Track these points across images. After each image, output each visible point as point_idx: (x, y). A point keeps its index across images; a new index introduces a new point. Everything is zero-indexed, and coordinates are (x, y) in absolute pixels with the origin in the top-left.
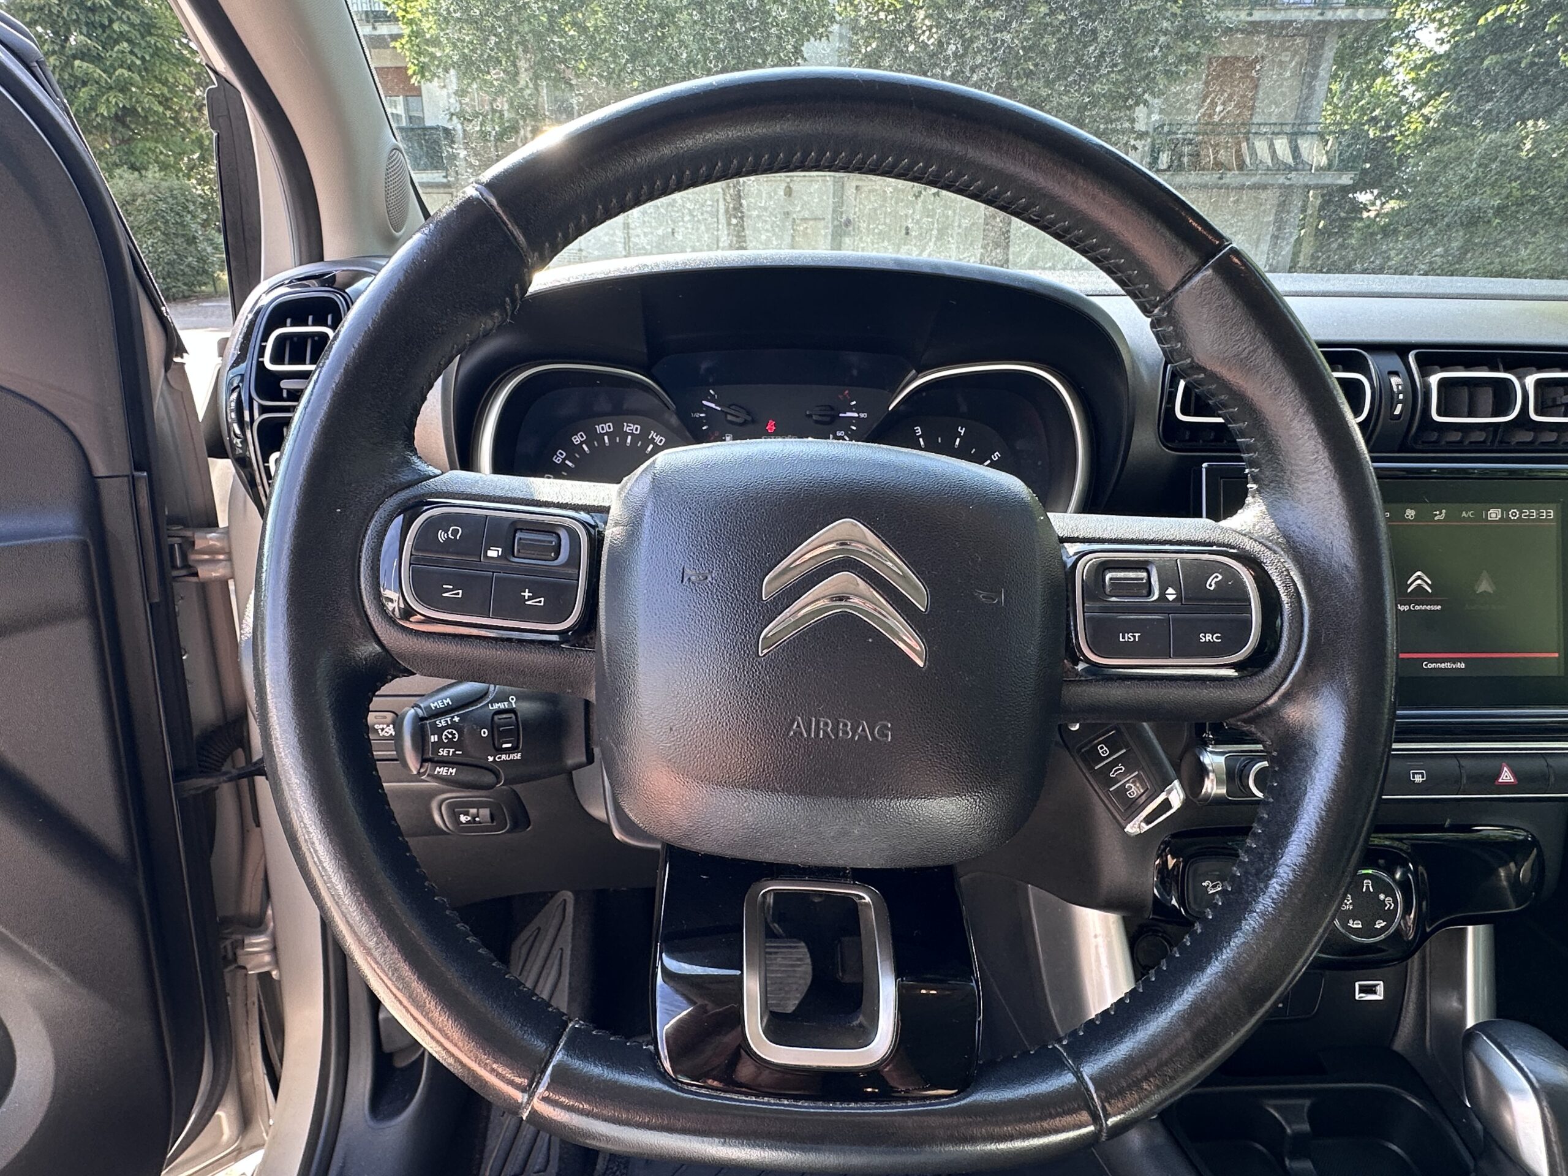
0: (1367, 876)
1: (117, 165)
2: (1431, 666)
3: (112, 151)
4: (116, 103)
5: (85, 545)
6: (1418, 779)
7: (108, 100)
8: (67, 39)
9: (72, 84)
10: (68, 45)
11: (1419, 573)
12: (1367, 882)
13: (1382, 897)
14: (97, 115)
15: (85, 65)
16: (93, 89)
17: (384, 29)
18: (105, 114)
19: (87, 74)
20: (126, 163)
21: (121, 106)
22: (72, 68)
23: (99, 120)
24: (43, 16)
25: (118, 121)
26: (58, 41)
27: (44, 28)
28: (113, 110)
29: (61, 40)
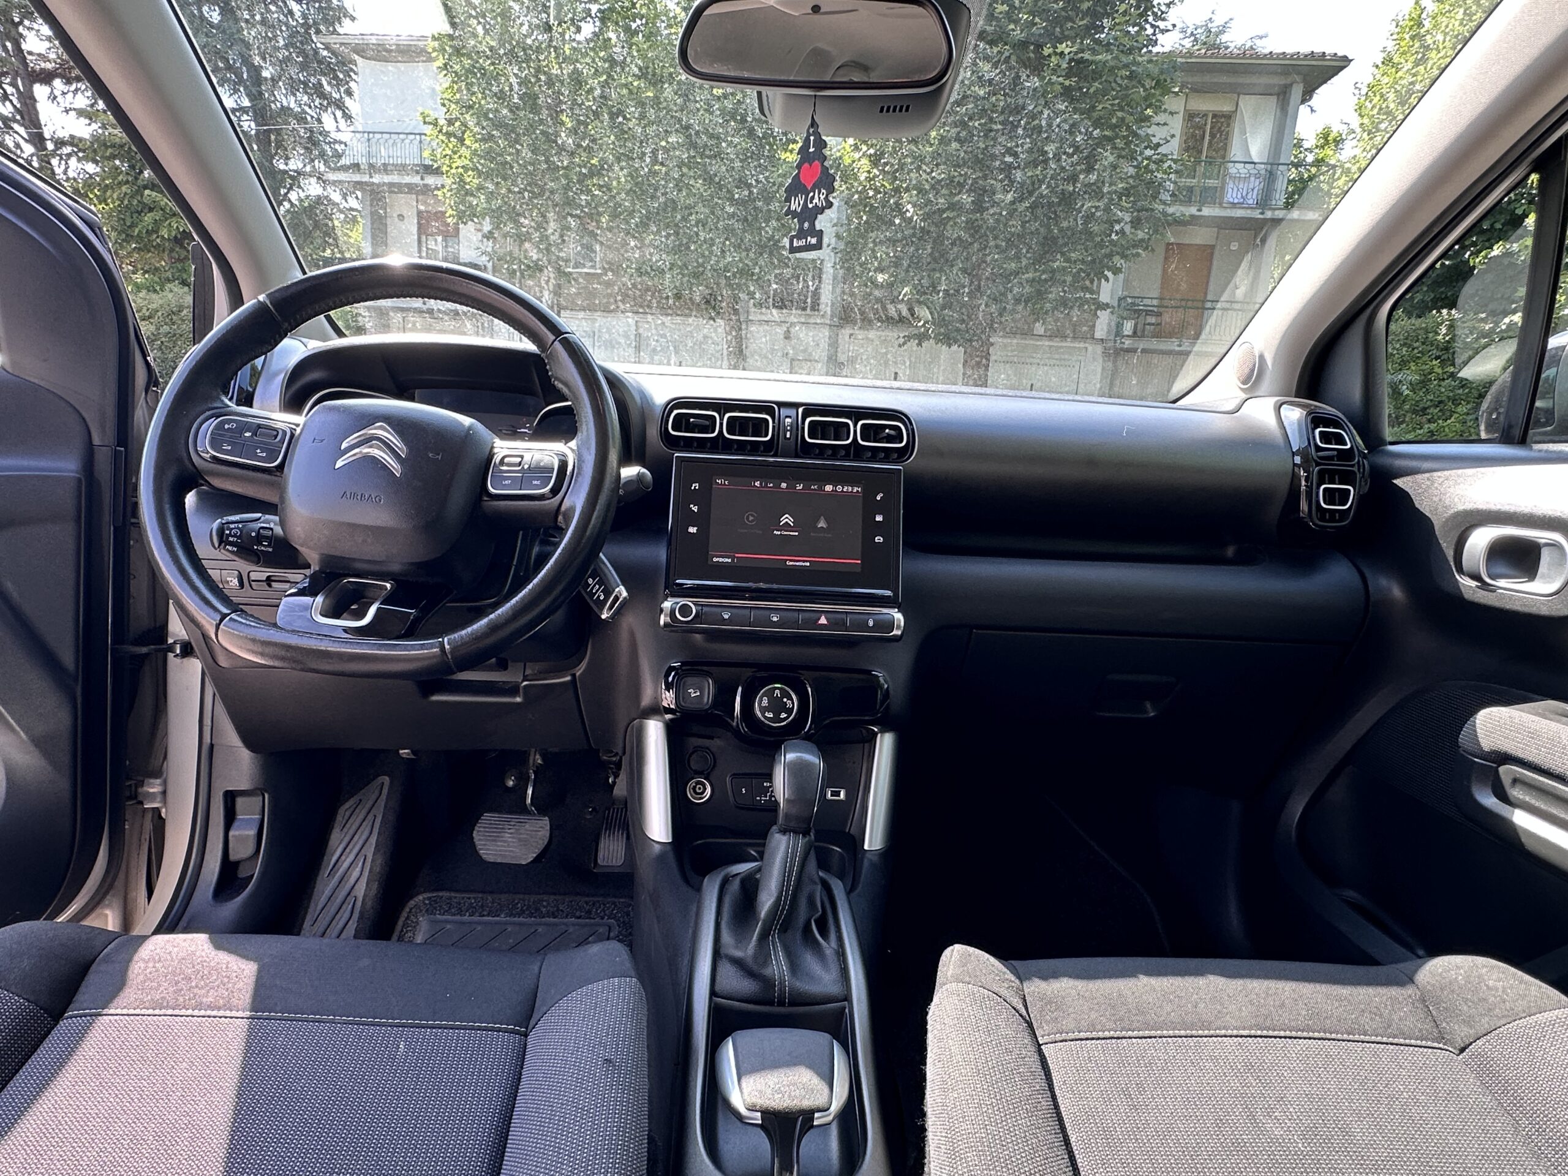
0: (778, 688)
1: (169, 280)
2: (791, 563)
3: (167, 269)
4: (177, 227)
5: (79, 480)
6: (775, 619)
7: (170, 224)
8: (141, 172)
9: (140, 209)
10: (141, 177)
11: (787, 516)
12: (777, 691)
13: (785, 700)
14: (158, 237)
15: (154, 194)
16: (157, 215)
17: (431, 180)
18: (166, 236)
19: (154, 202)
20: (178, 279)
21: (181, 230)
22: (142, 196)
23: (158, 240)
24: (123, 152)
25: (176, 243)
26: (133, 173)
27: (122, 162)
28: (173, 234)
29: (136, 173)
